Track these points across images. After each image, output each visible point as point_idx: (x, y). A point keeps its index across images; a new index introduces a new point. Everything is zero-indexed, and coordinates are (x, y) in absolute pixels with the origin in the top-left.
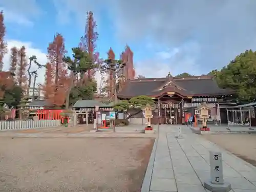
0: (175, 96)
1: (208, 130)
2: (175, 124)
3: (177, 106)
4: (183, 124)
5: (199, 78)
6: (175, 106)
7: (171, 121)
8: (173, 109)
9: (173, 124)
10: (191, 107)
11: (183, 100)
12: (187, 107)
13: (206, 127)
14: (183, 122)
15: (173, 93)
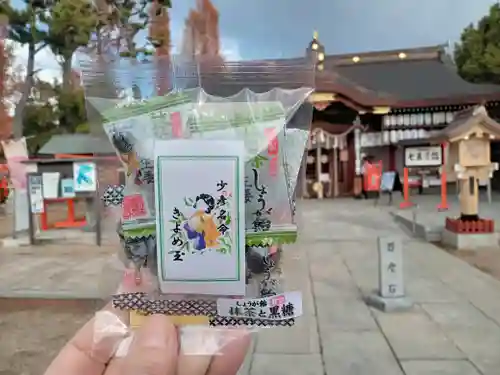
0: (333, 106)
1: (488, 227)
2: (332, 196)
3: (338, 142)
4: (358, 197)
5: (402, 56)
6: (332, 141)
7: (318, 187)
8: (324, 152)
9: (325, 196)
10: (379, 143)
11: (357, 121)
12: (370, 144)
13: (474, 218)
14: (357, 190)
15: (330, 98)
